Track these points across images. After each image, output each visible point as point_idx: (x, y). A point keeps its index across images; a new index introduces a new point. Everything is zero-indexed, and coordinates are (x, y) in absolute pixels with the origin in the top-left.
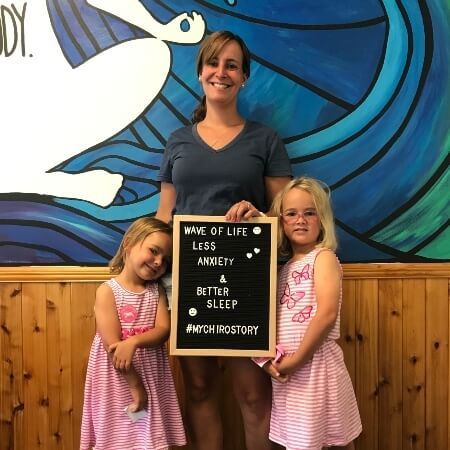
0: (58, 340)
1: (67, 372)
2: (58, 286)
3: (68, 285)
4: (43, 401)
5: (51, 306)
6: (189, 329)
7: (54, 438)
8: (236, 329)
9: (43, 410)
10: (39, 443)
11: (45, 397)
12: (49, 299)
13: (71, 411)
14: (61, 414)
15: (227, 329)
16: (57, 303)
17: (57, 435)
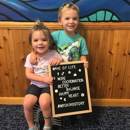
0: (9, 52)
1: (14, 64)
2: (7, 30)
3: (11, 30)
4: (7, 74)
5: (5, 39)
6: (59, 106)
7: (12, 86)
8: (76, 103)
9: (7, 77)
10: (7, 88)
11: (7, 73)
12: (4, 36)
13: (17, 78)
14: (13, 79)
15: (73, 104)
16: (7, 37)
17: (13, 86)
